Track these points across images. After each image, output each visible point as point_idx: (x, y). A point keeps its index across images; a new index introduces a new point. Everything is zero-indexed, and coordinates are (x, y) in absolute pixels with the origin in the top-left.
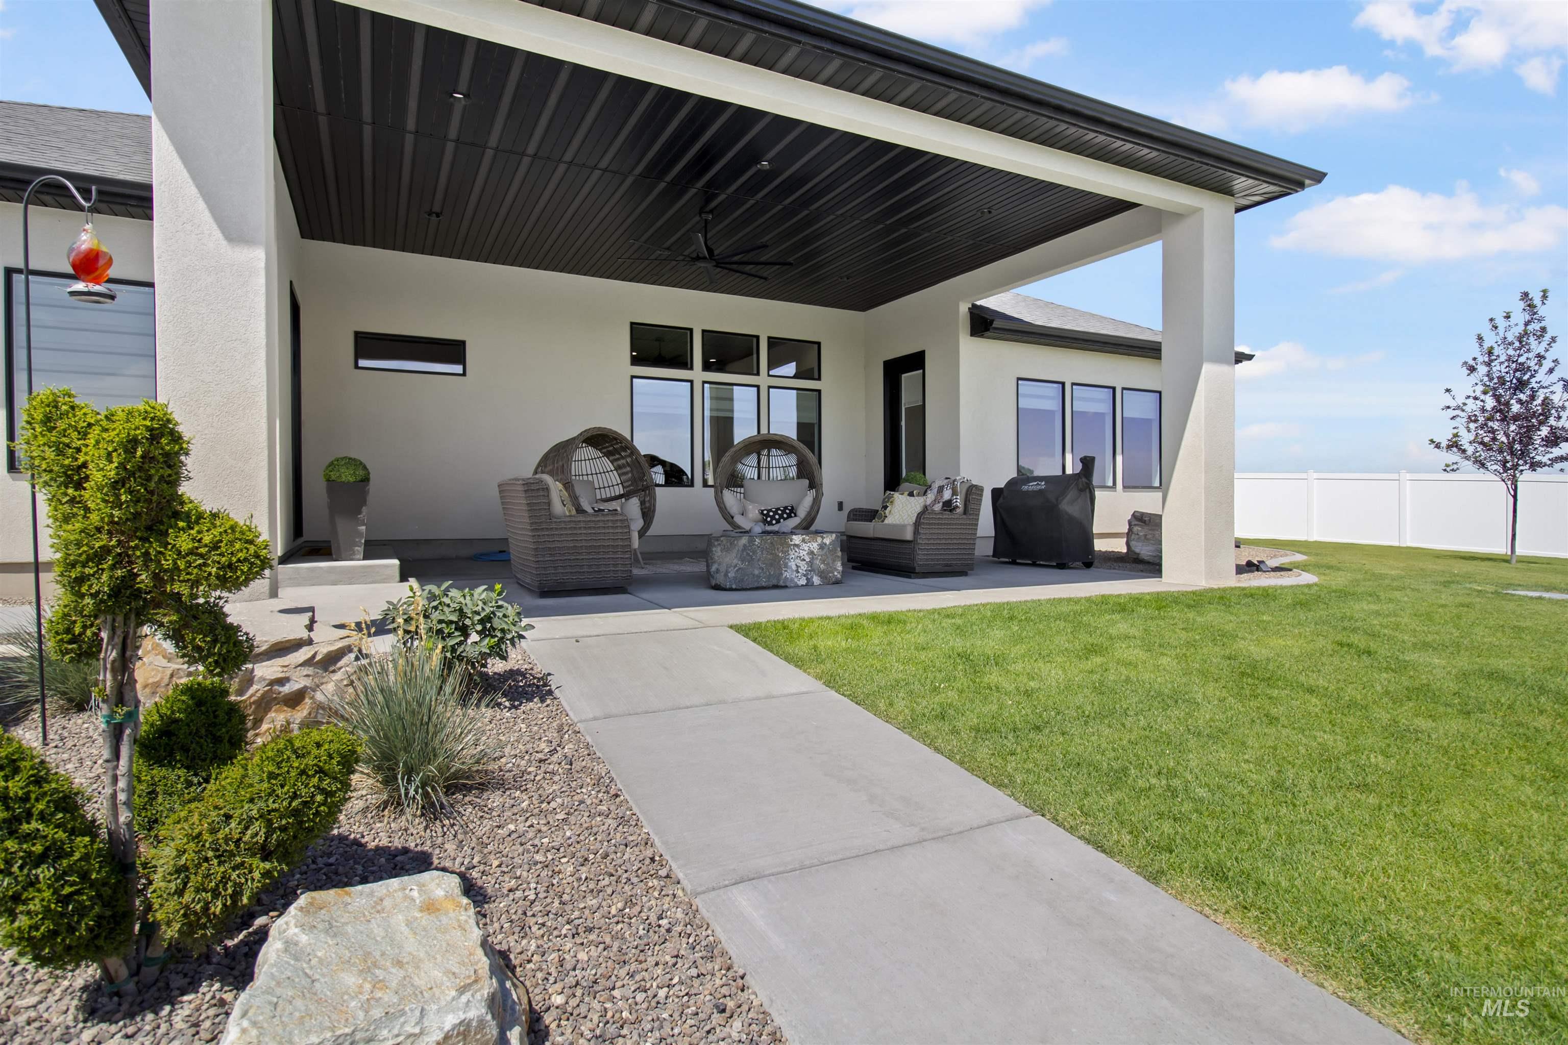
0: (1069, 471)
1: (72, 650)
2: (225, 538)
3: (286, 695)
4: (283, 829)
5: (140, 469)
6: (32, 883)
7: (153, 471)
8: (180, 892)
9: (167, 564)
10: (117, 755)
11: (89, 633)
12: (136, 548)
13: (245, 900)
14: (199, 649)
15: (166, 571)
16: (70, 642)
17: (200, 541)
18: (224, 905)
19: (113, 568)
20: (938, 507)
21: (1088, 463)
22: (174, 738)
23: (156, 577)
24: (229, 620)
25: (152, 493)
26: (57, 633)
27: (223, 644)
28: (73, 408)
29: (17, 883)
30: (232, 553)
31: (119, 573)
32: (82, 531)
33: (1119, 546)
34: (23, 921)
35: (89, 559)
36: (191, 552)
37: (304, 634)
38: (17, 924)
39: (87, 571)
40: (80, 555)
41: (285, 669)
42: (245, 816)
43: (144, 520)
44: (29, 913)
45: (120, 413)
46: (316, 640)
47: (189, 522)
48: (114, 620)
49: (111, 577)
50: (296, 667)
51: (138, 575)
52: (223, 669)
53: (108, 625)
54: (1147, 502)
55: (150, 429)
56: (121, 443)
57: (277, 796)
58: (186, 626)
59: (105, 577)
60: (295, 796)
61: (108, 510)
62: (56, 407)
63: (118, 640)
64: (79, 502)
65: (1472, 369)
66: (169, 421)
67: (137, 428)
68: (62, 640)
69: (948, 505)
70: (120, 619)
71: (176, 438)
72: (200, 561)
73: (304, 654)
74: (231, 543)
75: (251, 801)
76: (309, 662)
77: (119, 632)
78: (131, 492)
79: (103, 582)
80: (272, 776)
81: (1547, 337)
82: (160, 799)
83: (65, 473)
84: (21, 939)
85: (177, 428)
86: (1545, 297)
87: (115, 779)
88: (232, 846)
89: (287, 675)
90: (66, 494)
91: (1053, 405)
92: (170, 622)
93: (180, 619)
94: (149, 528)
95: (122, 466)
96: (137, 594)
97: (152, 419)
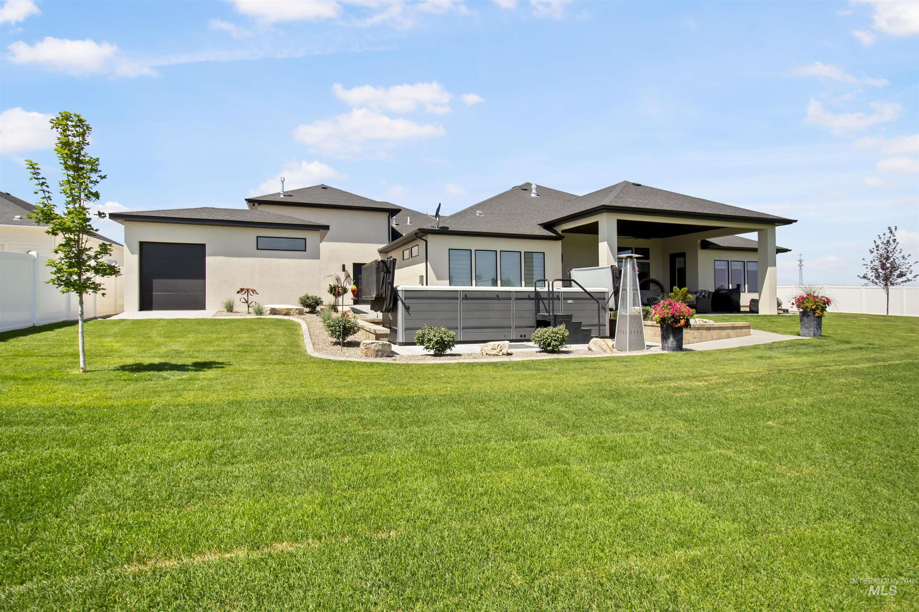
0: (730, 288)
20: (701, 297)
21: (739, 286)
33: (748, 309)
54: (755, 296)
65: (872, 252)
69: (704, 296)
81: (896, 243)
86: (896, 229)
91: (725, 267)
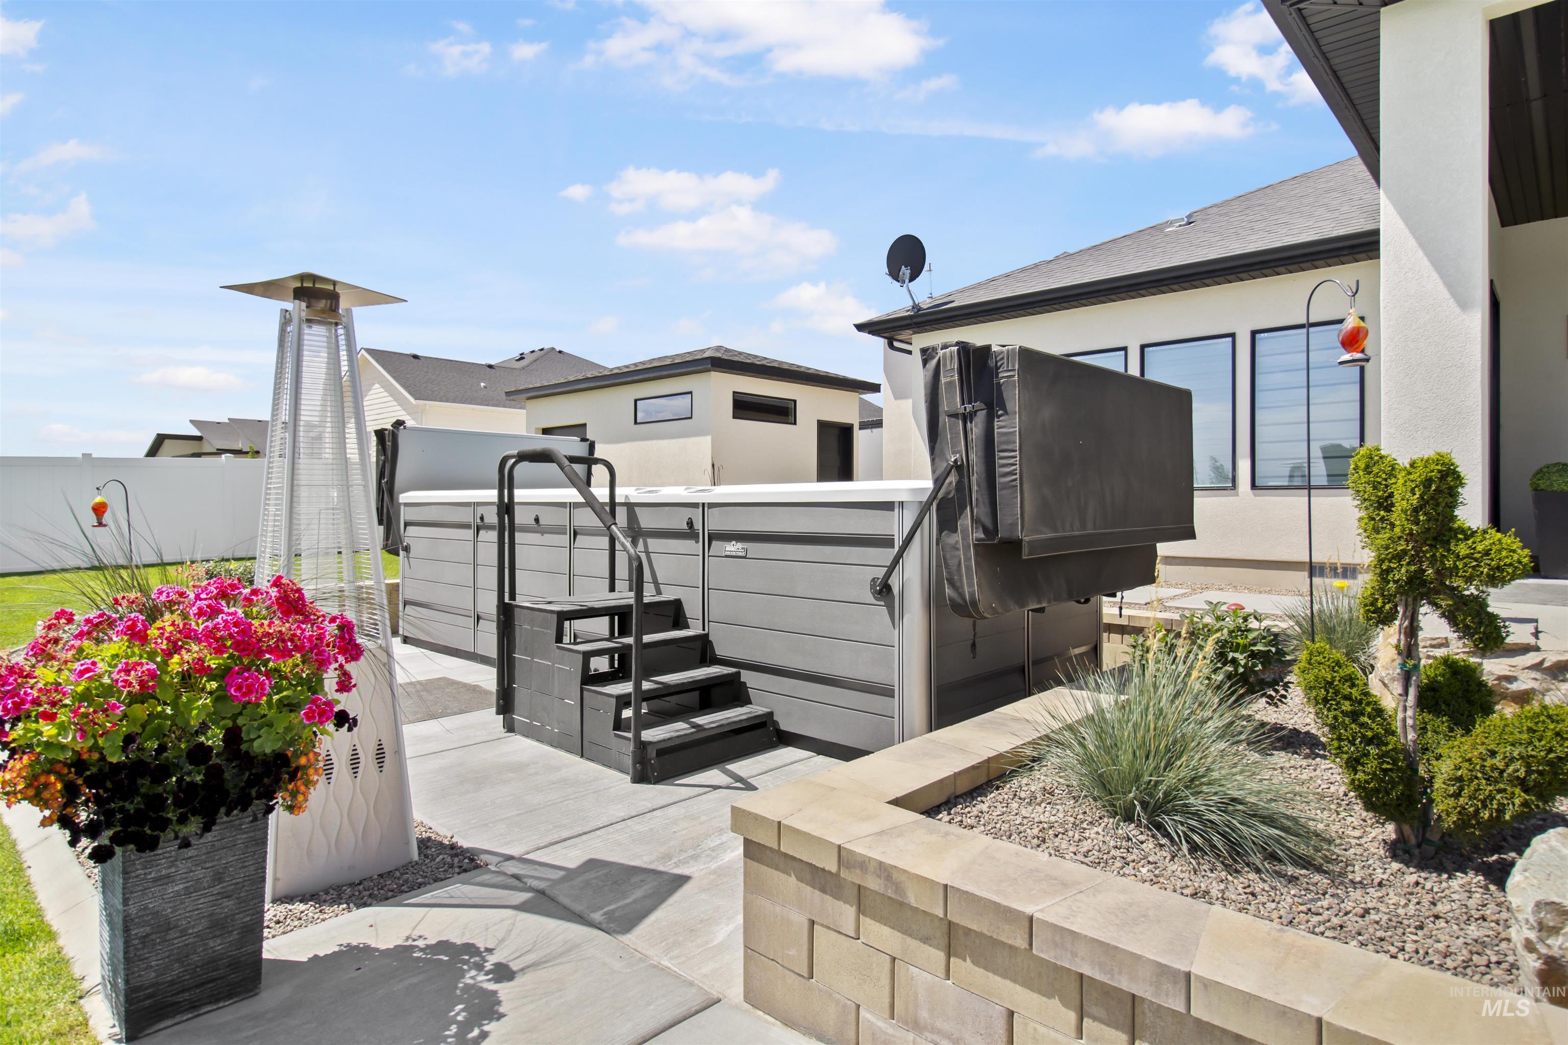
1: (1374, 618)
2: (1494, 548)
3: (1514, 692)
4: (1540, 773)
5: (1432, 498)
6: (1367, 755)
7: (1441, 500)
8: (1457, 795)
9: (1449, 563)
10: (1406, 693)
11: (1387, 607)
12: (1427, 552)
13: (1507, 817)
14: (1467, 627)
15: (1446, 569)
16: (1373, 612)
17: (1474, 549)
18: (1491, 815)
19: (1408, 564)
22: (1438, 694)
23: (1438, 572)
24: (1489, 609)
25: (1438, 514)
26: (1366, 605)
27: (1487, 626)
28: (1381, 458)
29: (1358, 751)
30: (1500, 559)
31: (1413, 568)
32: (1389, 539)
34: (1360, 776)
35: (1393, 557)
36: (1467, 556)
37: (1532, 641)
38: (1357, 776)
39: (1392, 565)
40: (1388, 554)
41: (1513, 669)
42: (1508, 754)
43: (1432, 533)
44: (1364, 772)
45: (1419, 461)
46: (1543, 648)
47: (1465, 535)
48: (1406, 600)
49: (1407, 572)
50: (1523, 669)
51: (1425, 571)
52: (1486, 646)
53: (1403, 603)
55: (1440, 471)
56: (1421, 482)
57: (1535, 746)
58: (1458, 609)
59: (1403, 570)
60: (1550, 750)
61: (1409, 526)
62: (1372, 458)
63: (1408, 614)
64: (1387, 520)
66: (1453, 464)
67: (1433, 471)
68: (1369, 610)
70: (1410, 599)
71: (1458, 478)
72: (1475, 563)
73: (1532, 658)
74: (1500, 551)
75: (1513, 745)
76: (1537, 667)
77: (1410, 608)
78: (1425, 514)
79: (1402, 573)
80: (1530, 730)
82: (1429, 734)
83: (1378, 502)
84: (1359, 786)
85: (1458, 469)
87: (1405, 709)
88: (1496, 774)
89: (1515, 674)
90: (1378, 515)
92: (1447, 605)
93: (1455, 604)
94: (1435, 539)
95: (1422, 497)
96: (1424, 583)
97: (1442, 464)
